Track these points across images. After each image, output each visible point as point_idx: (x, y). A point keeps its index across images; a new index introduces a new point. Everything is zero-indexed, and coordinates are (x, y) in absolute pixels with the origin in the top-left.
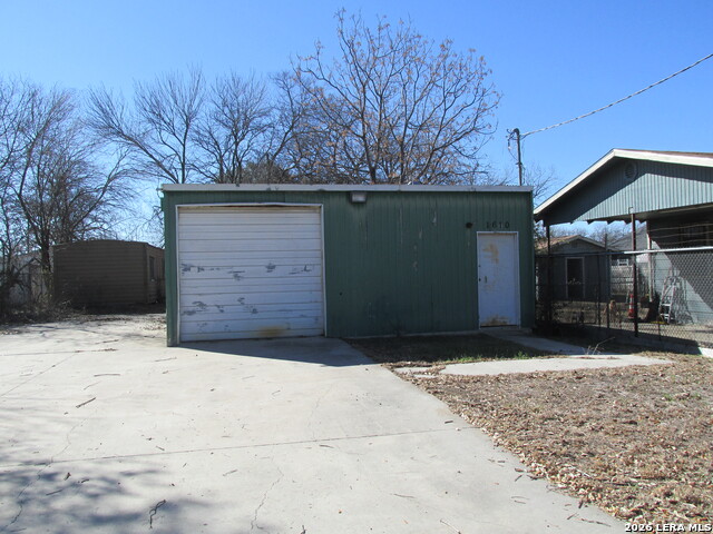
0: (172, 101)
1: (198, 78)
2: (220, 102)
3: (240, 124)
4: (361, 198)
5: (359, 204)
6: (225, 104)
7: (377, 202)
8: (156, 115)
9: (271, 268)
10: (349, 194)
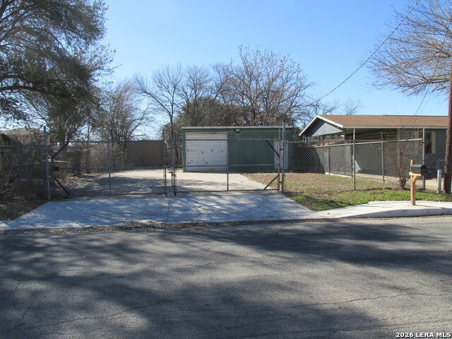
0: (168, 77)
1: (180, 68)
2: (188, 76)
3: (197, 85)
4: (238, 130)
5: (237, 132)
6: (190, 77)
7: (243, 131)
8: (160, 83)
9: (212, 151)
10: (235, 129)
